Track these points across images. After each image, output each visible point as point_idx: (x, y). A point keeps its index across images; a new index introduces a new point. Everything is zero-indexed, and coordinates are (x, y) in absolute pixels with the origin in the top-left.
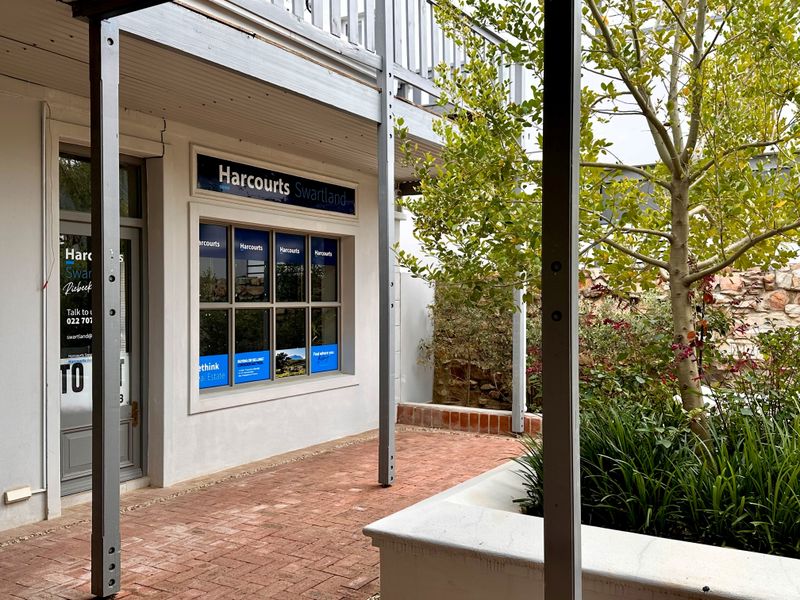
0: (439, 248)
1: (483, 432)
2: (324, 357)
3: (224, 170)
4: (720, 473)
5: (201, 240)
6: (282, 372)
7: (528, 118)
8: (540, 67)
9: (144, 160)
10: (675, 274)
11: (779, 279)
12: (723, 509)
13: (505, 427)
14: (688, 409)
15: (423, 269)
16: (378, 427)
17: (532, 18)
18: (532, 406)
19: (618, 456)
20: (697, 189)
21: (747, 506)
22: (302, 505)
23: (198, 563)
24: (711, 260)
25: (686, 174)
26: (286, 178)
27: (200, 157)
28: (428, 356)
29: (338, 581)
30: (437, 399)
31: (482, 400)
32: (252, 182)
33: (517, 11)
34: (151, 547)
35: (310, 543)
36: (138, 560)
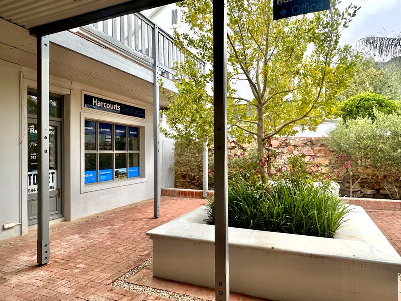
0: (176, 128)
1: (192, 198)
2: (134, 171)
3: (95, 100)
4: (276, 206)
5: (85, 126)
6: (117, 177)
7: (208, 80)
8: (211, 61)
9: (63, 96)
10: (259, 137)
11: (291, 142)
12: (277, 219)
13: (200, 195)
14: (265, 184)
15: (169, 134)
16: (154, 197)
17: (208, 43)
18: (210, 188)
19: (241, 201)
20: (266, 108)
21: (285, 217)
22: (124, 226)
23: (83, 249)
24: (271, 132)
25: (262, 102)
26: (119, 104)
27: (85, 95)
28: (173, 171)
29: (138, 253)
30: (176, 186)
31: (192, 186)
32: (106, 105)
33: (203, 40)
34: (64, 244)
35: (127, 239)
36: (58, 249)
